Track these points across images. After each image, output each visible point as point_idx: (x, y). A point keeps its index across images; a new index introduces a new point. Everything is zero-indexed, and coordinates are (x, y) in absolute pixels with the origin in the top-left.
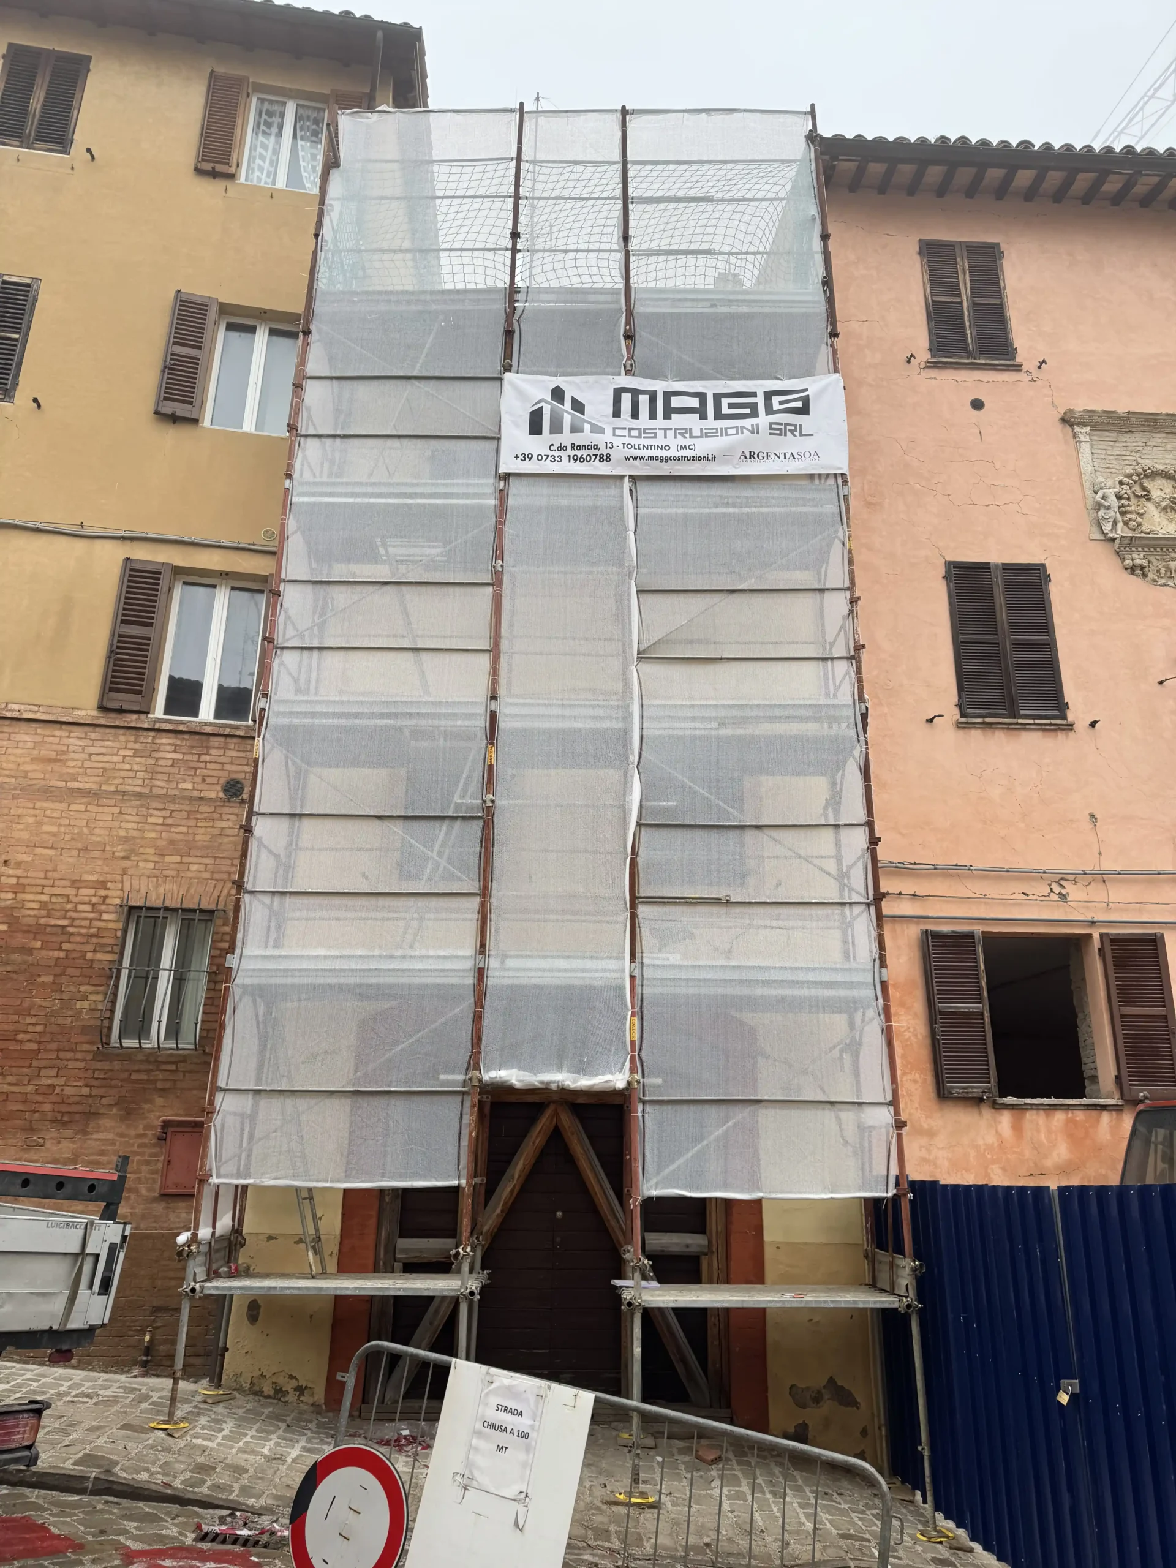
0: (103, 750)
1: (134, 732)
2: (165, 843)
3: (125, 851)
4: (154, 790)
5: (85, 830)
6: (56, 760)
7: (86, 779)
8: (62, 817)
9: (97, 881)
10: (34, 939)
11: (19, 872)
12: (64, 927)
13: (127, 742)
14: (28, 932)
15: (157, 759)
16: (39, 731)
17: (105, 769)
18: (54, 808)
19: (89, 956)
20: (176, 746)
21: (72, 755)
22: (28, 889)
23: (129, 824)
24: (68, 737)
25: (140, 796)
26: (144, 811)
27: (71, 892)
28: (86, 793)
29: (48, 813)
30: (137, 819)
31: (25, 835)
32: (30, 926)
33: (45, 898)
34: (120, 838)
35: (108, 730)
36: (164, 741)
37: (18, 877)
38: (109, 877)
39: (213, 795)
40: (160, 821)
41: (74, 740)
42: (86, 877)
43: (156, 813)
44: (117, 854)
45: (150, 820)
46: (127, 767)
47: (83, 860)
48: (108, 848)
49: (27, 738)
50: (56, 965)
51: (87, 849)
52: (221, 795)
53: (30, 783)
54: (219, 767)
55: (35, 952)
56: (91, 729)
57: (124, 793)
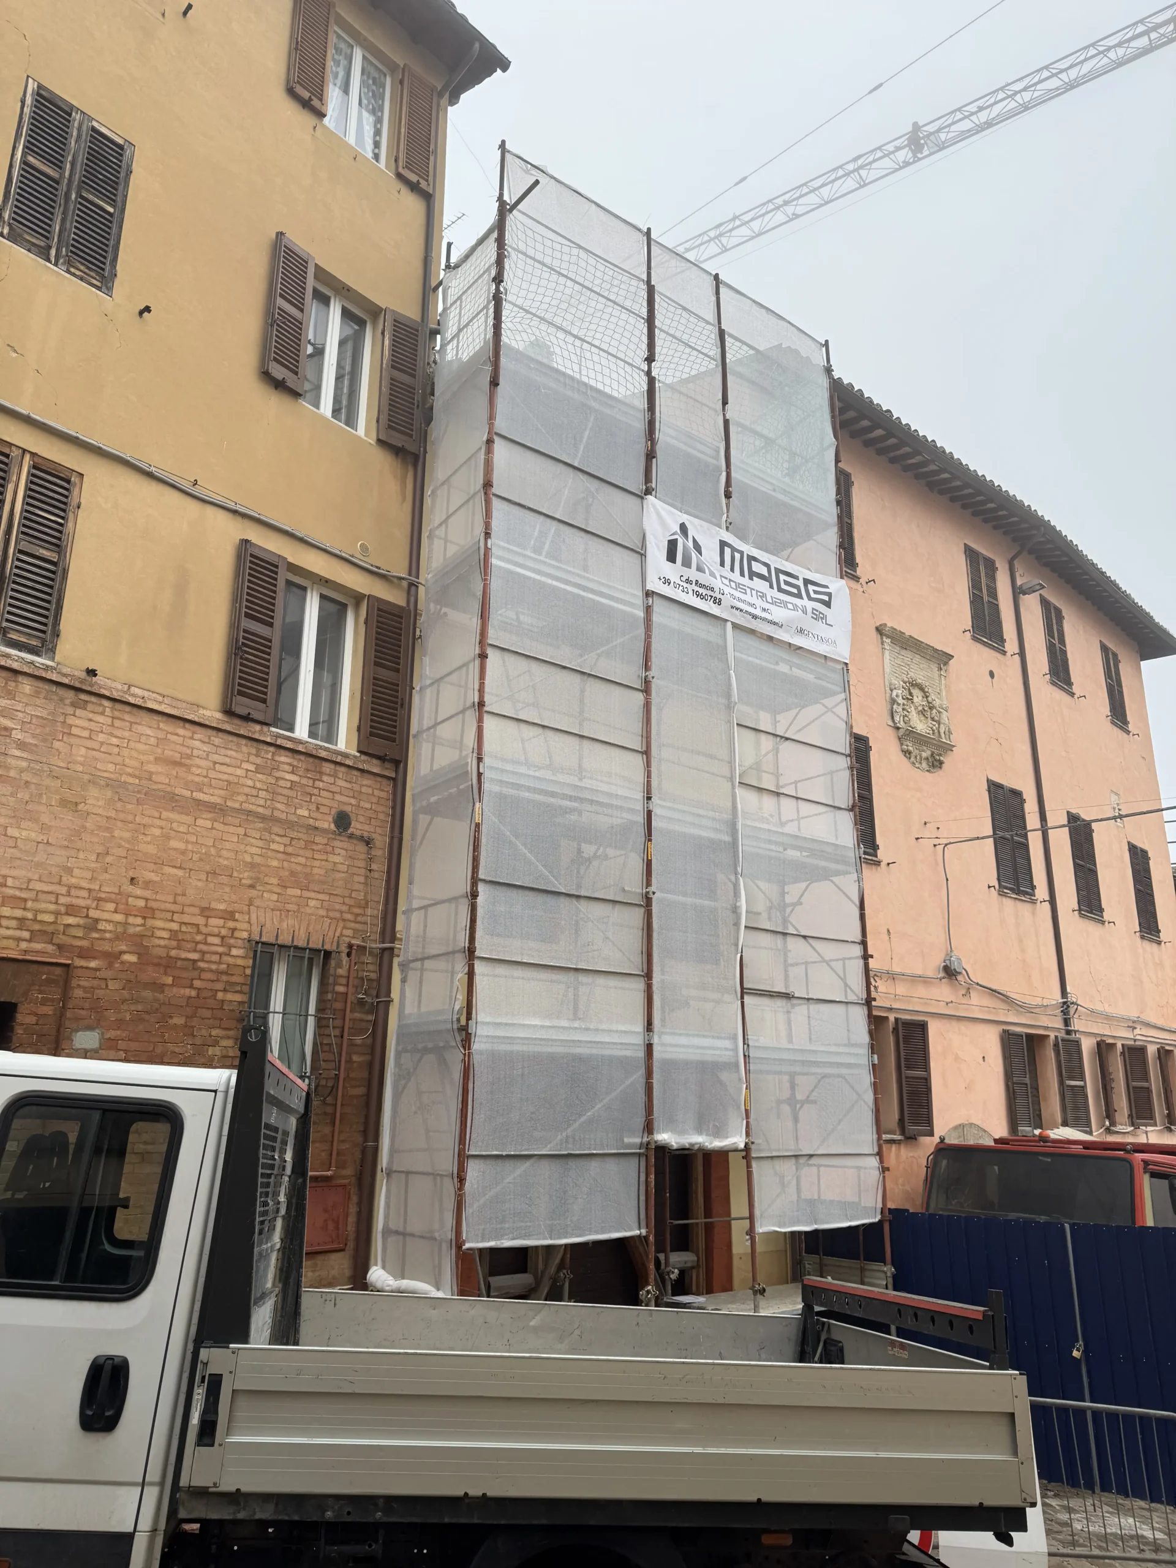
0: (227, 760)
1: (255, 744)
2: (287, 873)
3: (251, 878)
4: (276, 813)
5: (213, 851)
6: (179, 764)
7: (211, 791)
8: (188, 833)
9: (225, 911)
10: (166, 974)
11: (147, 894)
12: (194, 961)
13: (249, 754)
14: (158, 965)
15: (277, 779)
16: (162, 725)
17: (229, 783)
18: (180, 820)
19: (220, 995)
20: (293, 766)
21: (197, 761)
22: (158, 914)
23: (253, 850)
24: (192, 738)
25: (263, 818)
26: (267, 836)
27: (201, 921)
28: (211, 807)
29: (175, 825)
30: (260, 843)
31: (152, 849)
32: (161, 958)
33: (175, 926)
34: (246, 864)
35: (231, 738)
36: (283, 759)
37: (147, 900)
38: (237, 907)
39: (326, 825)
40: (282, 849)
41: (198, 743)
42: (214, 905)
43: (277, 839)
44: (244, 881)
45: (273, 846)
46: (250, 783)
47: (212, 885)
48: (235, 874)
49: (149, 732)
50: (187, 1005)
51: (215, 873)
52: (333, 826)
53: (155, 787)
54: (330, 795)
55: (166, 988)
56: (214, 733)
57: (249, 813)
